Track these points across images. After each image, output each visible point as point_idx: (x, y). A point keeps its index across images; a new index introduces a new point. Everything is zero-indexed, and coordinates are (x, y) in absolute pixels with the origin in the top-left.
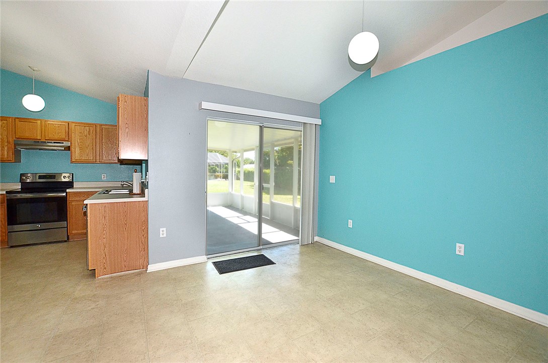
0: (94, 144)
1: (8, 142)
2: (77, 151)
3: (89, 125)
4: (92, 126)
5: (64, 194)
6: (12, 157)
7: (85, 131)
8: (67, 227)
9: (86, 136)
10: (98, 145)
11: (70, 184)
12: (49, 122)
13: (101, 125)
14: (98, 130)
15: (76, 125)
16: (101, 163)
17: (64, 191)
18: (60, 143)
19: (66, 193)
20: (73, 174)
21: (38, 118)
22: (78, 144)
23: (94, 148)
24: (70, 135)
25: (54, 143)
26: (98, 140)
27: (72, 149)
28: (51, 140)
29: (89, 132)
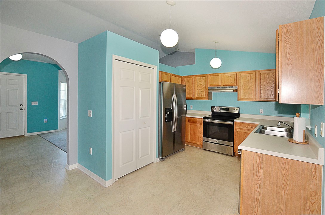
0: (254, 87)
1: (206, 89)
2: (242, 92)
3: (250, 72)
4: (252, 73)
5: (232, 123)
6: (207, 97)
7: (248, 77)
8: (233, 146)
9: (248, 81)
10: (257, 86)
11: (237, 116)
12: (225, 74)
13: (259, 71)
14: (257, 75)
15: (241, 73)
16: (259, 101)
17: (233, 121)
18: (231, 87)
19: (234, 122)
20: (239, 108)
21: (220, 73)
22: (243, 87)
23: (254, 90)
24: (237, 81)
25: (228, 87)
26: (257, 83)
27: (239, 91)
28: (226, 86)
29: (251, 77)
